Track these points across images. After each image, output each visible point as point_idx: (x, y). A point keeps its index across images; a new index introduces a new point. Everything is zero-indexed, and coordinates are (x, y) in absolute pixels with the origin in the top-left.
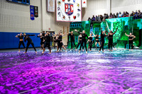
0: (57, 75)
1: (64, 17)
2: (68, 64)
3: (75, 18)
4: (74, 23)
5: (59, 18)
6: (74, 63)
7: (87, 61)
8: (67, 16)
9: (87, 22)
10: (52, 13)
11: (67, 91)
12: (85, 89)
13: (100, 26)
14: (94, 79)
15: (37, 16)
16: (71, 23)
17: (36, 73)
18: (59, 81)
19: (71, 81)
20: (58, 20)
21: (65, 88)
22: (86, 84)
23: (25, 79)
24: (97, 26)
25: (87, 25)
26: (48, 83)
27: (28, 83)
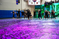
0: (29, 31)
1: (32, 3)
2: (34, 25)
3: (37, 3)
4: (37, 6)
5: (30, 4)
6: (37, 25)
7: (43, 24)
8: (33, 2)
9: (43, 5)
10: (26, 1)
11: (34, 38)
12: (42, 37)
13: (49, 7)
14: (47, 33)
15: (19, 3)
16: (35, 6)
17: (19, 29)
18: (30, 33)
19: (35, 33)
20: (29, 4)
21: (33, 37)
22: (43, 35)
23: (14, 32)
24: (48, 7)
25: (43, 6)
26: (25, 34)
27: (16, 34)
